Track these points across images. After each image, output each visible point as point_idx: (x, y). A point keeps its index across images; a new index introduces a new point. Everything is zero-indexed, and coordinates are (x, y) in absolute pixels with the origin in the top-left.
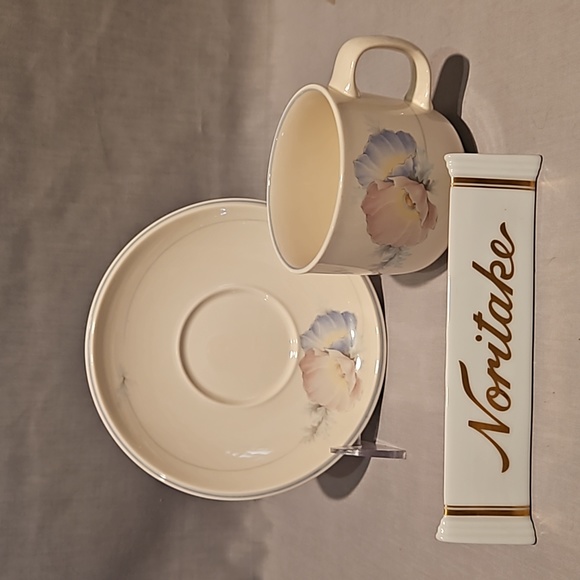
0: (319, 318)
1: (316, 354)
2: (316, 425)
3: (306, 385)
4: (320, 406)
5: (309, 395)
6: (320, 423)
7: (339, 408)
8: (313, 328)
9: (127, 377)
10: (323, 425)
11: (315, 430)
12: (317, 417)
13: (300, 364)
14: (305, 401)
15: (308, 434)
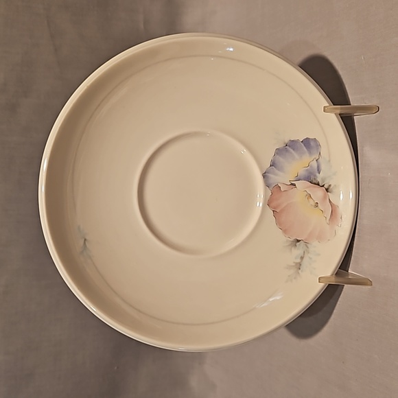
0: (279, 152)
1: (282, 189)
2: (298, 260)
3: (279, 223)
4: (298, 241)
5: (285, 231)
6: (302, 258)
7: (319, 239)
8: (273, 164)
9: (87, 238)
10: (306, 259)
11: (299, 266)
12: (297, 252)
13: (269, 203)
14: (281, 239)
15: (292, 271)
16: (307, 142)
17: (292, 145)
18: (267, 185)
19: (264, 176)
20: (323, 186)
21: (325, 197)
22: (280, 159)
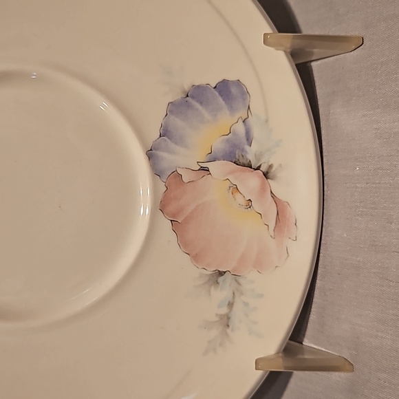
1: (185, 179)
2: (224, 310)
3: (183, 243)
4: (221, 274)
5: (196, 258)
6: (231, 305)
7: (259, 265)
8: (165, 133)
10: (238, 307)
11: (226, 321)
12: (221, 294)
13: (163, 205)
14: (192, 273)
15: (215, 332)
16: (224, 88)
17: (196, 94)
18: (157, 172)
19: (150, 154)
20: (258, 168)
21: (263, 189)
22: (177, 122)
